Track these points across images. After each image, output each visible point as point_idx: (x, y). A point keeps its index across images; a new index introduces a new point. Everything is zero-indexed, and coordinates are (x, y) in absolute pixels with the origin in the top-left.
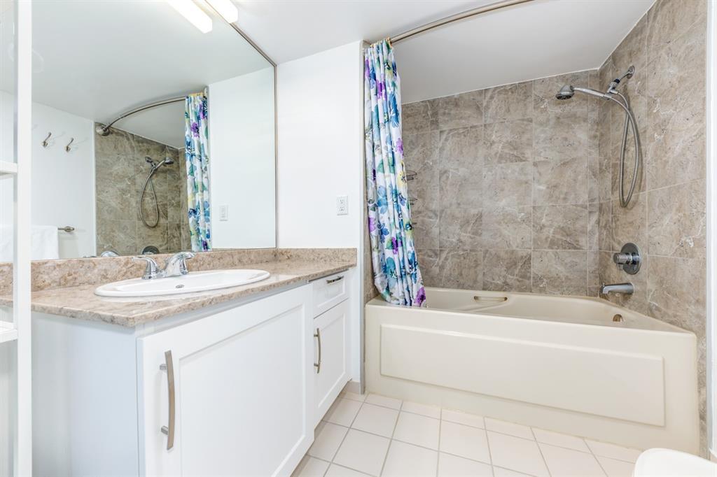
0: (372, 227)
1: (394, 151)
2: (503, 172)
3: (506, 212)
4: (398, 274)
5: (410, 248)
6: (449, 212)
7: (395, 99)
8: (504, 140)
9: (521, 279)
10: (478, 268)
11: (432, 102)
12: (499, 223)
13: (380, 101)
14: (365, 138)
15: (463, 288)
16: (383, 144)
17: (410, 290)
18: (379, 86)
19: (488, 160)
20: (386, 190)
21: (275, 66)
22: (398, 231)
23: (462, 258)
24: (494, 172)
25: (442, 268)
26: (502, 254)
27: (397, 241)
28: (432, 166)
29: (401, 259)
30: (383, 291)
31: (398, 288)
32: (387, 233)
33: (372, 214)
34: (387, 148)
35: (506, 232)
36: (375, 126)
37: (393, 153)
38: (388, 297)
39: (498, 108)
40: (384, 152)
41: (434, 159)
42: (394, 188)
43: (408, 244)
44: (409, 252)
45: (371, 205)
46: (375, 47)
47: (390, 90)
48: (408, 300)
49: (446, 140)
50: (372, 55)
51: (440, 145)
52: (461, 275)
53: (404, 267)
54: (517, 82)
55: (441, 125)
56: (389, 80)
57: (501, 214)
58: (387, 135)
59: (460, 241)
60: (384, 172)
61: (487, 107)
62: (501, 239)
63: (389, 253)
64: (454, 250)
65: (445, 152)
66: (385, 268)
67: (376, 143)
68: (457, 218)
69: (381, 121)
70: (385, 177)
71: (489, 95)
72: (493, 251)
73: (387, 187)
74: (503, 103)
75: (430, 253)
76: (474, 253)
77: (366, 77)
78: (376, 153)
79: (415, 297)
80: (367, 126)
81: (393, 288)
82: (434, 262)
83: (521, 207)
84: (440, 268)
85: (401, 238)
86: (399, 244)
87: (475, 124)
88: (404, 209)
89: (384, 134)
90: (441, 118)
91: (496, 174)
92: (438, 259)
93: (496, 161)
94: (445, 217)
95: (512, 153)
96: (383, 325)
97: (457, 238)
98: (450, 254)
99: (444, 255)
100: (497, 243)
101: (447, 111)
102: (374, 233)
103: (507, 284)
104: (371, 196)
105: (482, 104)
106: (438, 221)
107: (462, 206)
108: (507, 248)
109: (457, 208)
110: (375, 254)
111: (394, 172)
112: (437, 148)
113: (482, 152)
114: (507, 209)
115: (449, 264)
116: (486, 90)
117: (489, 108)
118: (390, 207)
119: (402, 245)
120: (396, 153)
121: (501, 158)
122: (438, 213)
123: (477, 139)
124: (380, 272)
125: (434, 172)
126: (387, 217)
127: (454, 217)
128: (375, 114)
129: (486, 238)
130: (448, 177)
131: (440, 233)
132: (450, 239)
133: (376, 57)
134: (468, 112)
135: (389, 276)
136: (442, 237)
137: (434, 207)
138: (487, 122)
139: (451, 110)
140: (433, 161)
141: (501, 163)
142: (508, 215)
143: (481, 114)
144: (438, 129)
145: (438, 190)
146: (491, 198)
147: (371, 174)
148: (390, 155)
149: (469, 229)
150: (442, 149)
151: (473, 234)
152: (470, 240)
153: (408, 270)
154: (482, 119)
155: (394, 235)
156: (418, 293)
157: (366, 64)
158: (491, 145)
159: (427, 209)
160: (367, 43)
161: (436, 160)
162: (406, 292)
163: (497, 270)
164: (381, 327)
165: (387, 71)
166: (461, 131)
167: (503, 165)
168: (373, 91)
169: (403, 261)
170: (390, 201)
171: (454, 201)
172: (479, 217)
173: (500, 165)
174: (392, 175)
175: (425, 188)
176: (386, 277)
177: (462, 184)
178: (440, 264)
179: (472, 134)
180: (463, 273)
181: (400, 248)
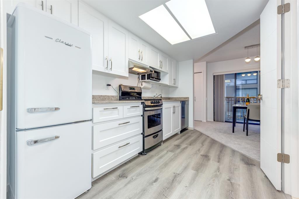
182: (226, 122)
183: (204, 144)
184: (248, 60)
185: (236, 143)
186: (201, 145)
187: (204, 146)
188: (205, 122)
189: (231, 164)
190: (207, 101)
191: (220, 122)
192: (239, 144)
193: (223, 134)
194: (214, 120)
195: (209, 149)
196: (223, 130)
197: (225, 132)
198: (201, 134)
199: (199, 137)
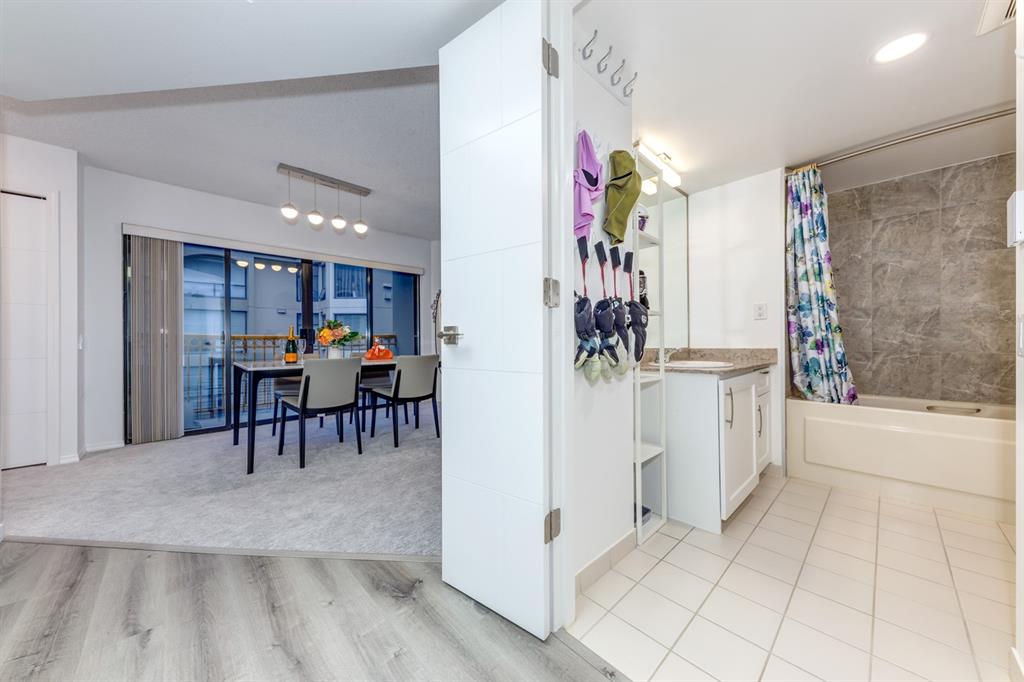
0: (792, 329)
1: (821, 261)
2: (974, 263)
3: (979, 308)
4: (824, 372)
5: (839, 349)
6: (887, 310)
7: (822, 218)
8: (975, 224)
9: (1004, 389)
10: (934, 374)
11: (861, 191)
12: (968, 322)
13: (805, 220)
14: (786, 250)
15: (909, 396)
16: (808, 256)
17: (839, 388)
18: (803, 207)
19: (949, 249)
20: (810, 296)
21: (687, 196)
22: (824, 334)
23: (908, 362)
24: (958, 263)
25: (876, 373)
26: (973, 358)
27: (822, 343)
28: (860, 260)
29: (827, 359)
30: (804, 389)
31: (823, 387)
32: (810, 335)
33: (793, 318)
34: (812, 260)
35: (980, 332)
36: (798, 241)
37: (819, 264)
38: (809, 395)
39: (964, 189)
40: (809, 264)
41: (865, 252)
42: (820, 294)
43: (837, 346)
44: (839, 352)
45: (791, 311)
46: (800, 174)
47: (816, 211)
48: (835, 398)
49: (883, 229)
50: (796, 181)
51: (874, 236)
52: (906, 381)
53: (831, 367)
54: (996, 156)
55: (874, 214)
56: (815, 201)
57: (971, 311)
58: (813, 248)
59: (904, 342)
60: (808, 280)
61: (947, 189)
62: (970, 341)
63: (812, 354)
64: (895, 352)
65: (881, 244)
66: (806, 369)
67: (799, 255)
68: (899, 317)
69: (806, 236)
70: (809, 285)
71: (949, 174)
72: (958, 355)
73: (812, 294)
74: (973, 181)
75: (860, 356)
76: (926, 357)
77: (790, 201)
78: (799, 264)
79: (845, 395)
80: (789, 241)
81: (817, 386)
82: (865, 366)
83: (1004, 302)
84: (874, 372)
85: (827, 339)
86: (825, 345)
87: (927, 209)
88: (833, 314)
89: (809, 248)
90: (874, 206)
91: (963, 266)
92: (870, 364)
93: (962, 249)
94: (881, 316)
95: (988, 238)
96: (808, 418)
97: (899, 339)
98: (889, 358)
99: (879, 359)
100: (964, 346)
101: (883, 198)
102: (794, 335)
103: (978, 393)
104: (791, 302)
105: (938, 186)
106: (870, 320)
107: (907, 303)
108: (982, 352)
109: (901, 305)
110: (795, 354)
111: (821, 281)
112: (869, 239)
113: (938, 240)
114: (980, 305)
115: (886, 371)
116: (944, 169)
117: (950, 189)
118: (816, 312)
119: (829, 346)
120: (823, 265)
121: (970, 246)
122: (871, 312)
123: (931, 226)
124: (800, 370)
125: (863, 267)
126: (811, 321)
127: (894, 316)
128: (798, 231)
129: (946, 339)
130: (885, 272)
131: (873, 334)
132: (889, 341)
133: (801, 183)
134: (916, 197)
135: (812, 374)
136: (875, 338)
137: (864, 305)
138: (948, 206)
139: (890, 196)
140: (862, 254)
141: (970, 252)
142: (982, 313)
143: (937, 197)
144: (869, 218)
145: (871, 286)
146: (953, 293)
147: (792, 283)
148: (816, 266)
149: (919, 329)
150: (876, 241)
151: (925, 334)
152: (920, 342)
153: (836, 369)
154: (938, 202)
155: (819, 337)
156: (849, 391)
157: (788, 190)
158: (954, 231)
159: (854, 307)
160: (789, 169)
161: (867, 253)
162: (833, 391)
163: (964, 377)
164: (805, 420)
165: (814, 195)
166: (906, 218)
167: (973, 254)
168: (797, 211)
169: (830, 361)
170: (815, 306)
171: (895, 298)
172: (936, 315)
173: (970, 254)
174: (818, 283)
175: (851, 285)
176: (808, 375)
177: (907, 278)
178: (874, 368)
179: (922, 221)
180: (910, 378)
181: (826, 350)
182: (187, 434)
183: (144, 624)
184: (290, 213)
185: (294, 514)
186: (125, 645)
187: (153, 636)
188: (72, 465)
189: (363, 652)
190: (81, 353)
191: (163, 440)
192: (309, 516)
193: (213, 497)
194: (128, 440)
195: (202, 635)
196: (199, 477)
197: (218, 485)
198: (84, 554)
199: (72, 586)
